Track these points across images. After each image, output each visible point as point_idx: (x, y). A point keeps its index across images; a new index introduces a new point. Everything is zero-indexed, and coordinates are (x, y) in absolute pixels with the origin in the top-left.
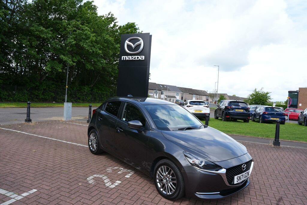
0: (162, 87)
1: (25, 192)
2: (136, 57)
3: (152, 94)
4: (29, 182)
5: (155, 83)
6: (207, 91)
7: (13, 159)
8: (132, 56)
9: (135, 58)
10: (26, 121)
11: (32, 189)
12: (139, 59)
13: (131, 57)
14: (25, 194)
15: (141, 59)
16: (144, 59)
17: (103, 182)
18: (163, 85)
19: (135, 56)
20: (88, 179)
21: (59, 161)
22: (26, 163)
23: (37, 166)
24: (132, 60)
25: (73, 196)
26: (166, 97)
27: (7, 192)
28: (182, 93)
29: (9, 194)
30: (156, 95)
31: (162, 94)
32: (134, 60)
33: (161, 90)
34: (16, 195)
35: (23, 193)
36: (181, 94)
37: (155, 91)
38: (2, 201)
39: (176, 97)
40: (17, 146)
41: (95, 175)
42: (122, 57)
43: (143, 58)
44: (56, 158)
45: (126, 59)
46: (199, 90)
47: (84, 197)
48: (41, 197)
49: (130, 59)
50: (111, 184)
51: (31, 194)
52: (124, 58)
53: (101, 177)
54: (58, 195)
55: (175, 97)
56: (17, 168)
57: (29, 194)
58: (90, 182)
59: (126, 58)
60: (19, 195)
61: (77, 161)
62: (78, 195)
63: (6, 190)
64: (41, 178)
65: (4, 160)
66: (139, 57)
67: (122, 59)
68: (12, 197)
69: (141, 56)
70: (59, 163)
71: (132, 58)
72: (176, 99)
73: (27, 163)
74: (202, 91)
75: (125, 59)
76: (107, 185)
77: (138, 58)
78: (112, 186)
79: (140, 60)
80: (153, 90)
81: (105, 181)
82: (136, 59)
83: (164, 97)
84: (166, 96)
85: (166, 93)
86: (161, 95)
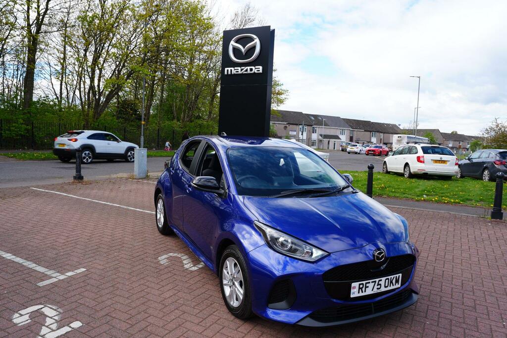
0: (313, 118)
1: (70, 271)
2: (249, 68)
3: (295, 133)
4: (76, 259)
5: (301, 113)
6: (399, 125)
7: (54, 231)
8: (242, 68)
9: (247, 70)
10: (75, 178)
11: (79, 268)
12: (252, 72)
13: (239, 68)
14: (70, 274)
15: (256, 72)
16: (261, 71)
17: (181, 262)
18: (315, 116)
19: (247, 68)
20: (159, 258)
21: (120, 234)
22: (72, 236)
23: (88, 241)
24: (242, 74)
25: (134, 279)
26: (320, 138)
27: (47, 270)
28: (351, 129)
29: (49, 273)
30: (302, 134)
31: (313, 132)
32: (246, 74)
33: (311, 126)
34: (58, 274)
35: (67, 272)
36: (349, 131)
37: (301, 127)
38: (42, 280)
39: (341, 136)
40: (60, 213)
41: (171, 254)
42: (226, 69)
43: (259, 71)
44: (116, 230)
45: (233, 73)
46: (383, 124)
47: (150, 279)
48: (90, 278)
49: (238, 72)
50: (192, 265)
51: (77, 274)
52: (228, 70)
53: (180, 256)
54: (114, 276)
55: (337, 137)
56: (61, 243)
57: (75, 273)
58: (162, 263)
59: (231, 70)
60: (63, 274)
61: (147, 235)
62: (142, 277)
63: (46, 268)
64: (92, 255)
65: (43, 232)
66: (253, 68)
67: (226, 73)
68: (54, 275)
69: (256, 67)
70: (121, 237)
71: (242, 70)
72: (339, 140)
73: (74, 236)
74: (389, 124)
75: (229, 73)
76: (186, 266)
77: (251, 70)
78: (193, 268)
79: (254, 73)
80: (297, 125)
81: (185, 262)
82: (249, 72)
83: (318, 137)
84: (321, 135)
85: (321, 130)
86: (313, 134)
